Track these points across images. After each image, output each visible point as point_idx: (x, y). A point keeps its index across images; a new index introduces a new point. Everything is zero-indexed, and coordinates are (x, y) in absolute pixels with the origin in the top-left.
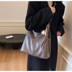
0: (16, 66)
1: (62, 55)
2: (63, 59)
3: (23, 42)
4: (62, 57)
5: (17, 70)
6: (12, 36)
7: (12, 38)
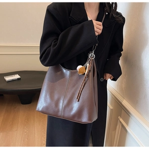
0: (26, 140)
1: (119, 117)
2: (123, 126)
3: (41, 89)
4: (120, 122)
5: (28, 145)
6: (17, 76)
7: (18, 79)
